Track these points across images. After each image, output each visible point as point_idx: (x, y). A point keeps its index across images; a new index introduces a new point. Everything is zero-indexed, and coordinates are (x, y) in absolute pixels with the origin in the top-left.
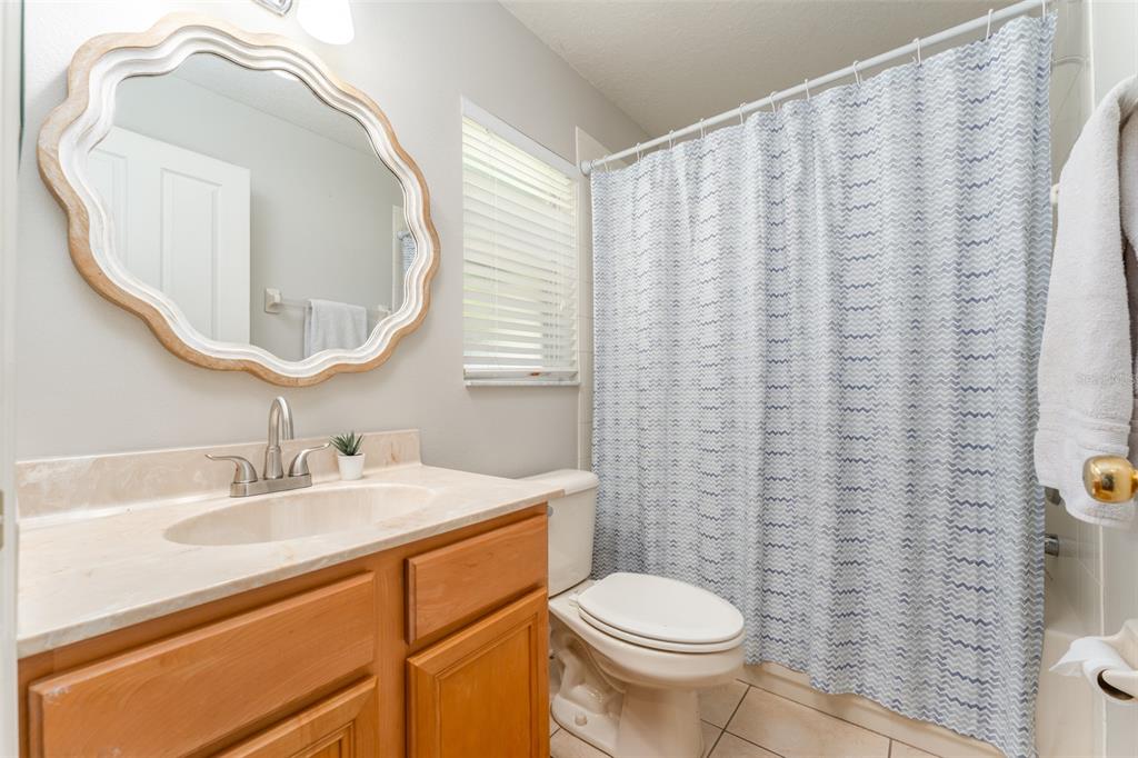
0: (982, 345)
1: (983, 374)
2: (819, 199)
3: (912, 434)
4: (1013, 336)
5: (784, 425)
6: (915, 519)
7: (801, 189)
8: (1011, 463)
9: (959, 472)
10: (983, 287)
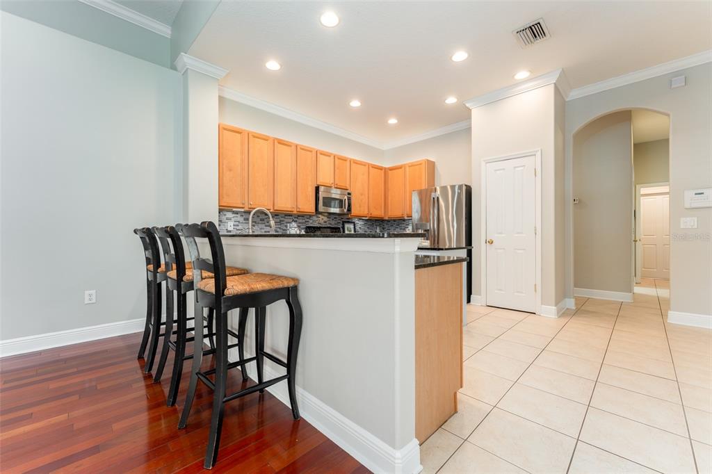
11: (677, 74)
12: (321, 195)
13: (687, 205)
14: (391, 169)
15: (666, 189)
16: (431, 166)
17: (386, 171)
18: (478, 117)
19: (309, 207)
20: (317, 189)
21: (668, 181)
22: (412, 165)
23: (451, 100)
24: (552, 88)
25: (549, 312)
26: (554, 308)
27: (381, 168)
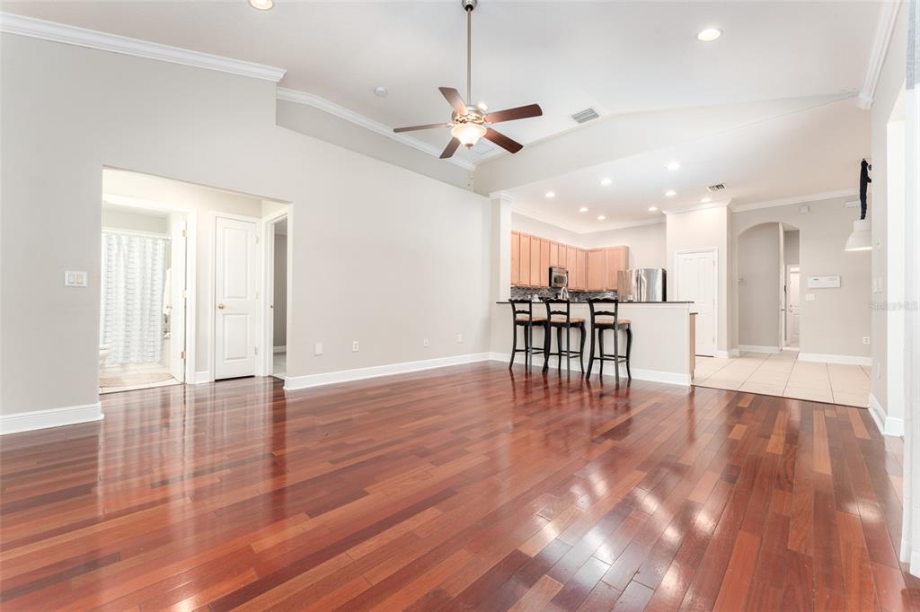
0: (155, 293)
1: (155, 298)
2: (122, 259)
3: (142, 309)
4: (160, 292)
5: (110, 308)
6: (142, 325)
7: (117, 255)
8: (159, 312)
9: (151, 315)
10: (155, 283)
11: (804, 204)
12: (554, 274)
13: (809, 286)
14: (592, 251)
15: (797, 269)
16: (627, 249)
17: (587, 253)
18: (671, 220)
19: (546, 283)
20: (551, 270)
21: (798, 263)
22: (610, 250)
23: (653, 209)
24: (725, 208)
25: (723, 355)
26: (726, 352)
27: (583, 251)
